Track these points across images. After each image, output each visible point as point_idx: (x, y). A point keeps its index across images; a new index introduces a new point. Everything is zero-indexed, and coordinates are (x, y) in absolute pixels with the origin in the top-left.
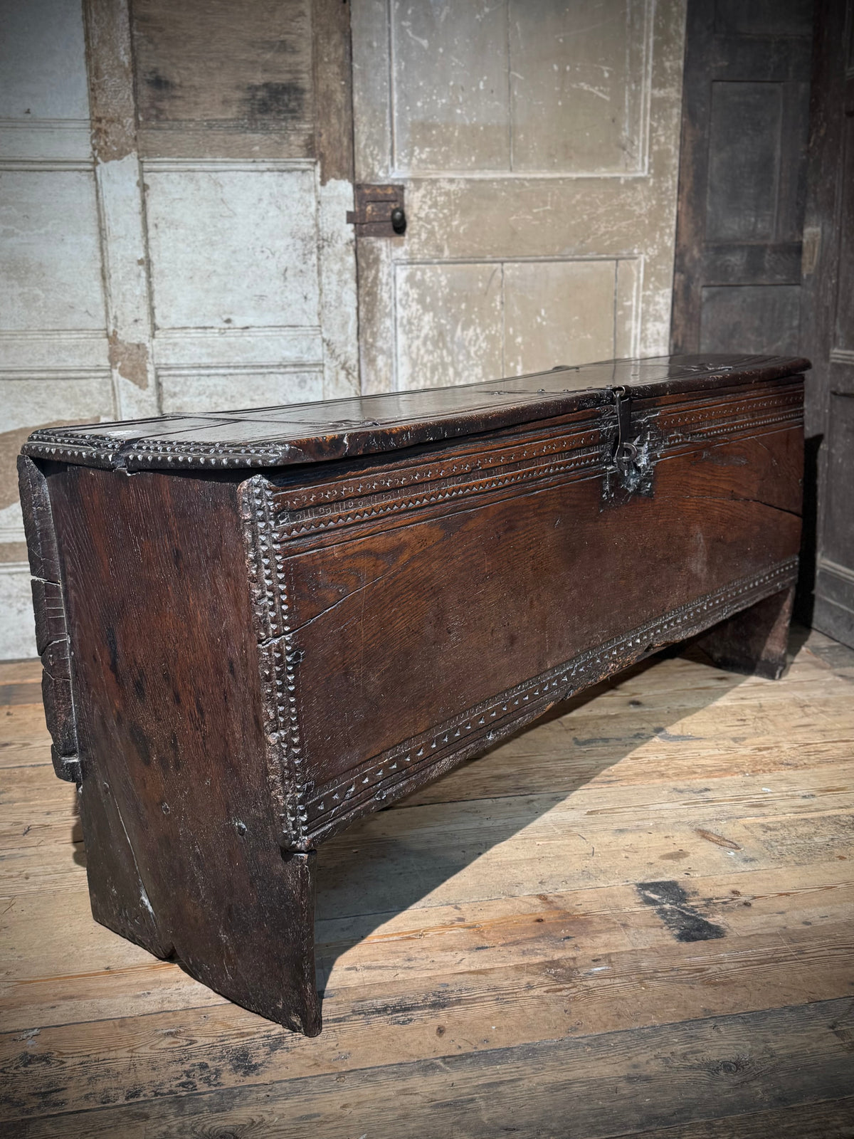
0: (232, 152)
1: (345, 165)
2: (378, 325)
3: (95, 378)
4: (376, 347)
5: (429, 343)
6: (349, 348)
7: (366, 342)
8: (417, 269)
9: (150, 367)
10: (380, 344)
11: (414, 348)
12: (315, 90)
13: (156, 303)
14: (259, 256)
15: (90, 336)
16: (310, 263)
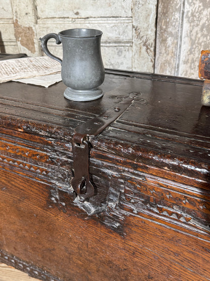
2: (170, 17)
3: (10, 45)
4: (167, 32)
5: (204, 29)
6: (149, 32)
7: (161, 28)
9: (36, 41)
10: (170, 30)
11: (194, 32)
13: (37, 3)
15: (5, 22)
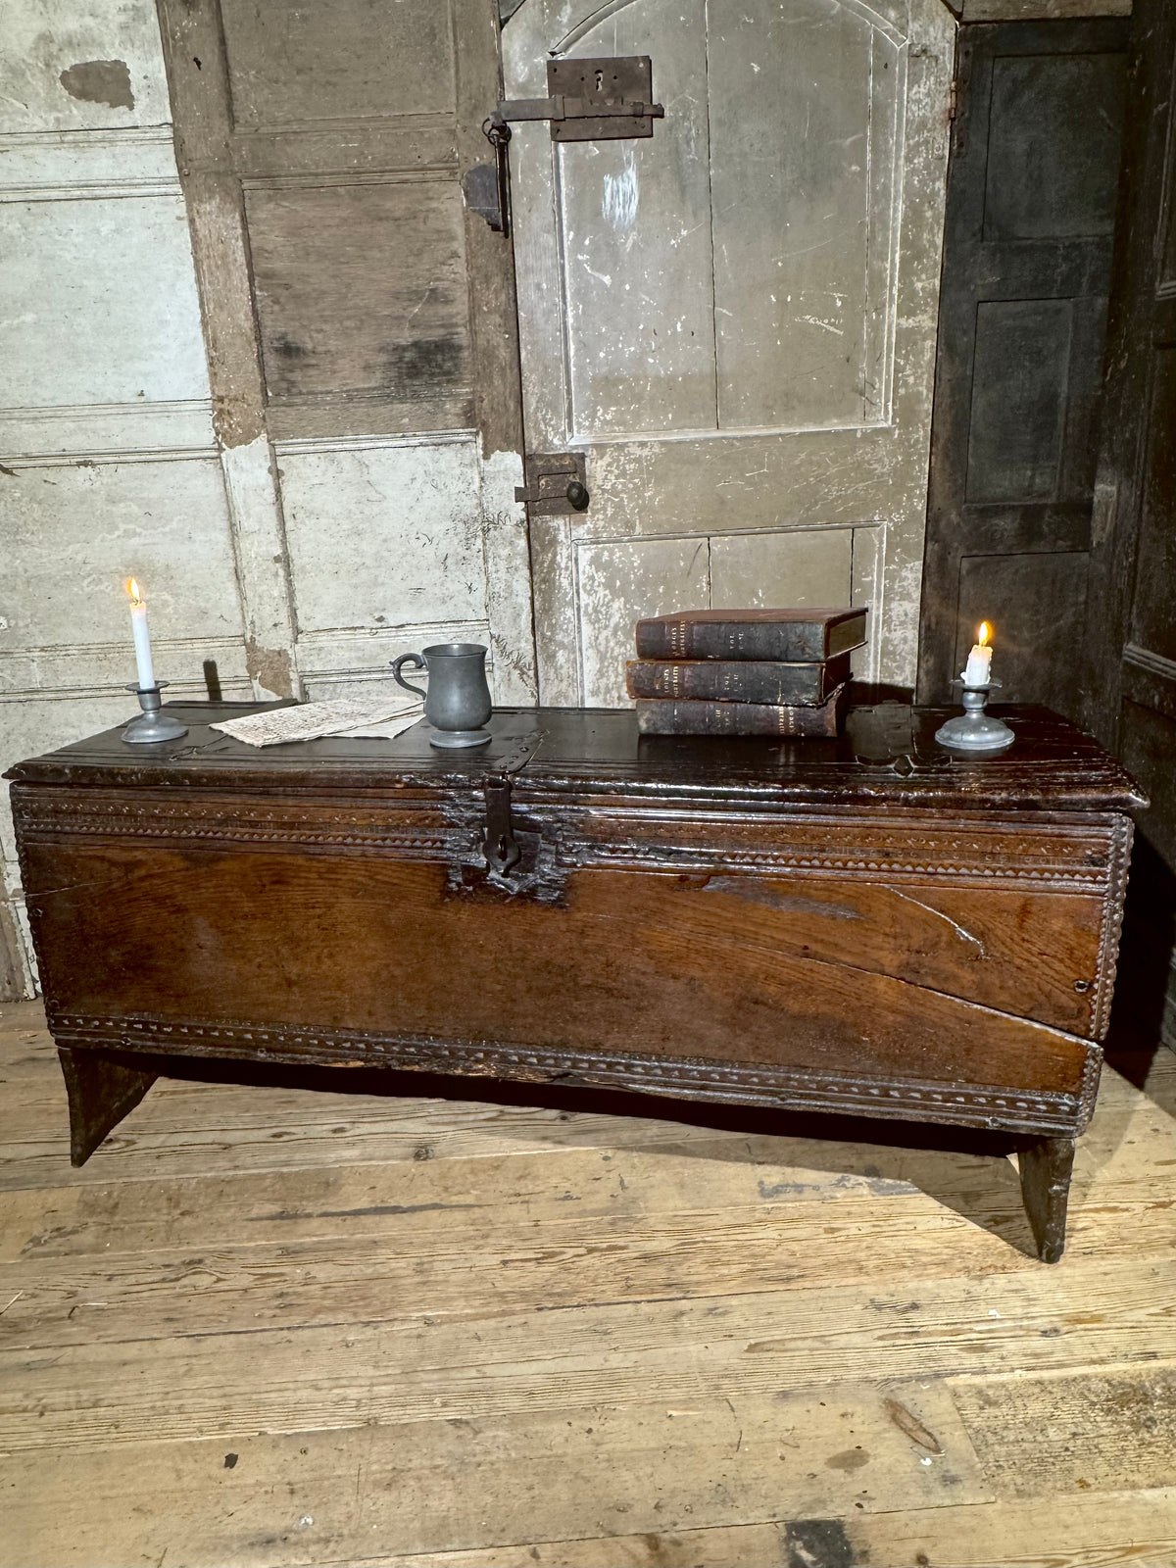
0: (376, 428)
1: (512, 433)
2: (557, 616)
3: (235, 688)
4: (555, 641)
6: (523, 644)
7: (543, 636)
8: (603, 549)
9: (293, 676)
10: (559, 637)
11: (602, 639)
12: (474, 347)
13: (298, 603)
14: (414, 543)
15: (226, 644)
16: (475, 548)
